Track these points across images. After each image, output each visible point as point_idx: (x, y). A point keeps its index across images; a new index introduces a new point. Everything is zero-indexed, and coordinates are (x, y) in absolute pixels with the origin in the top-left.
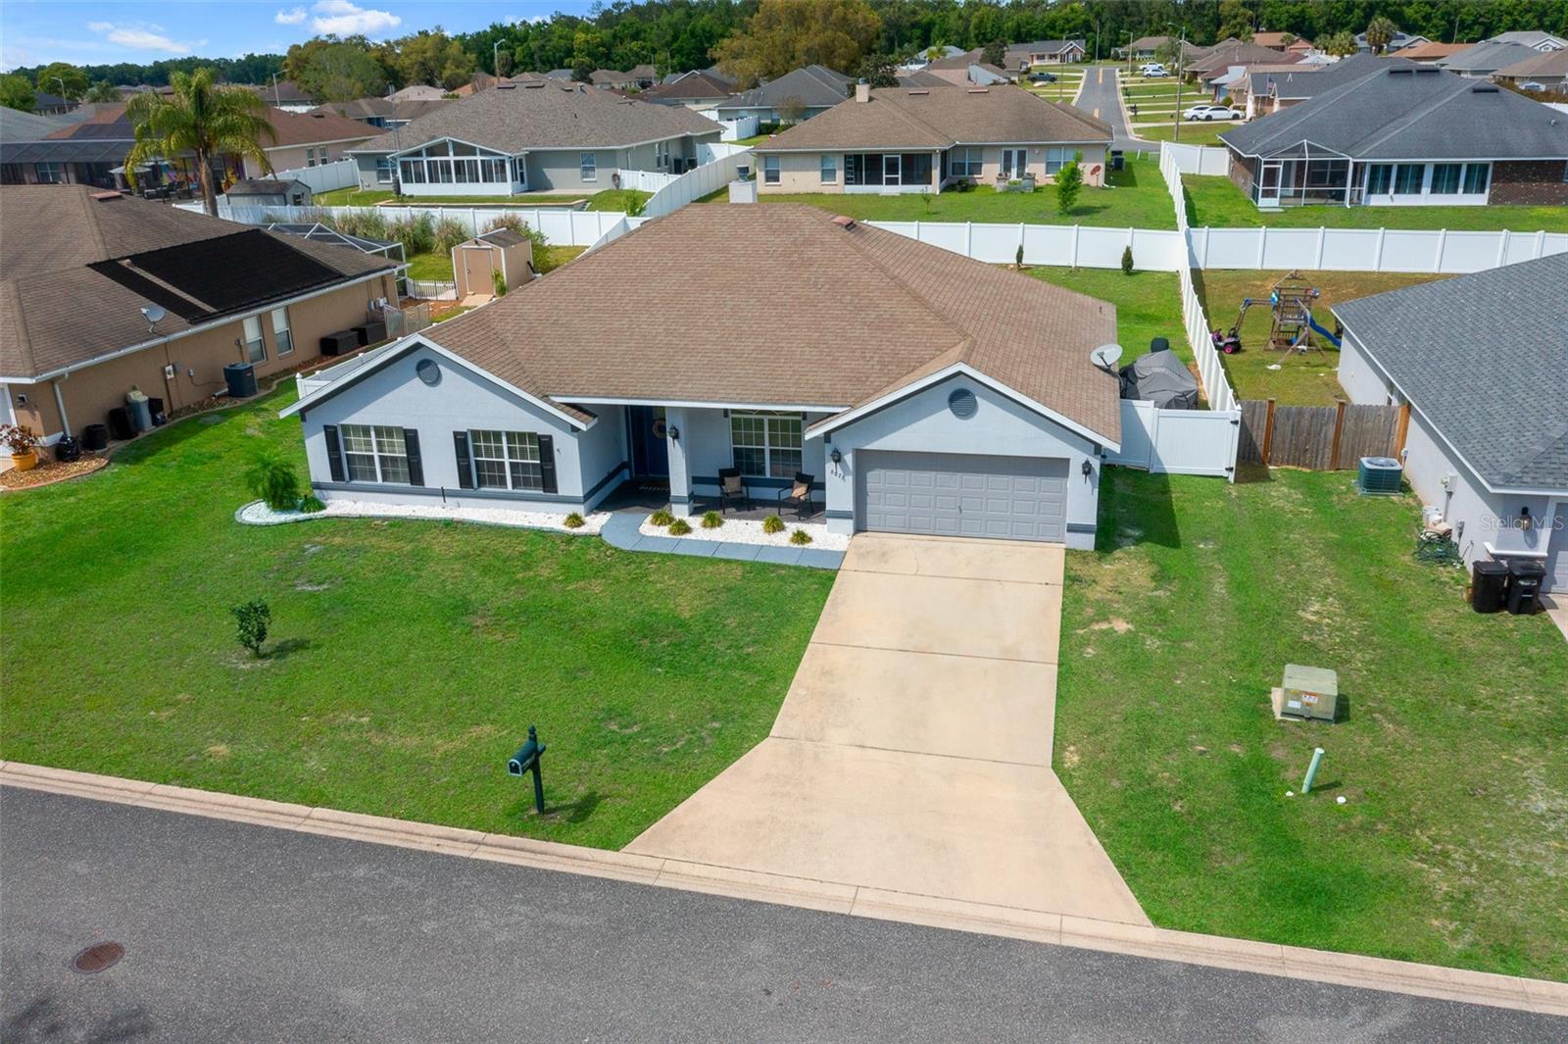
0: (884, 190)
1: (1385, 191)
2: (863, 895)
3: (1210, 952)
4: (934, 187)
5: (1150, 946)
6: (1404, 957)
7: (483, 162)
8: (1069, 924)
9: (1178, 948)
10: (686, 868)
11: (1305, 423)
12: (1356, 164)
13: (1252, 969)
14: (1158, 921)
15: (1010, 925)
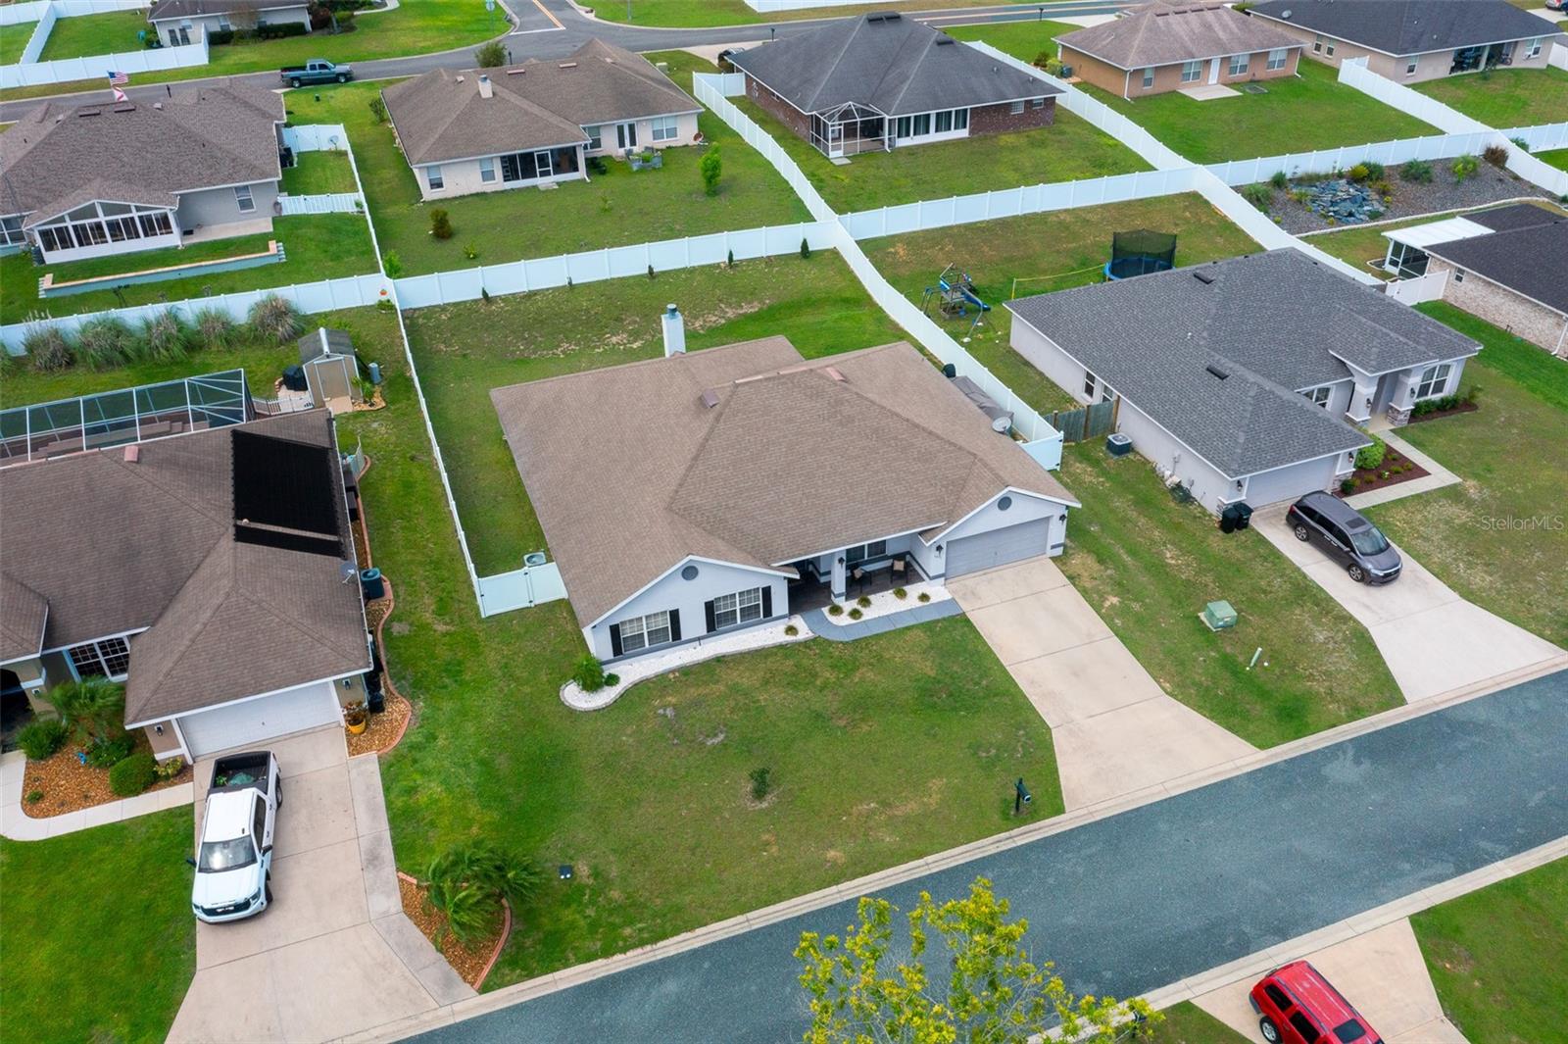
0: (540, 181)
1: (908, 135)
3: (1285, 753)
4: (582, 173)
5: (1263, 760)
6: (1334, 726)
7: (140, 217)
9: (1276, 755)
11: (1072, 419)
12: (890, 120)
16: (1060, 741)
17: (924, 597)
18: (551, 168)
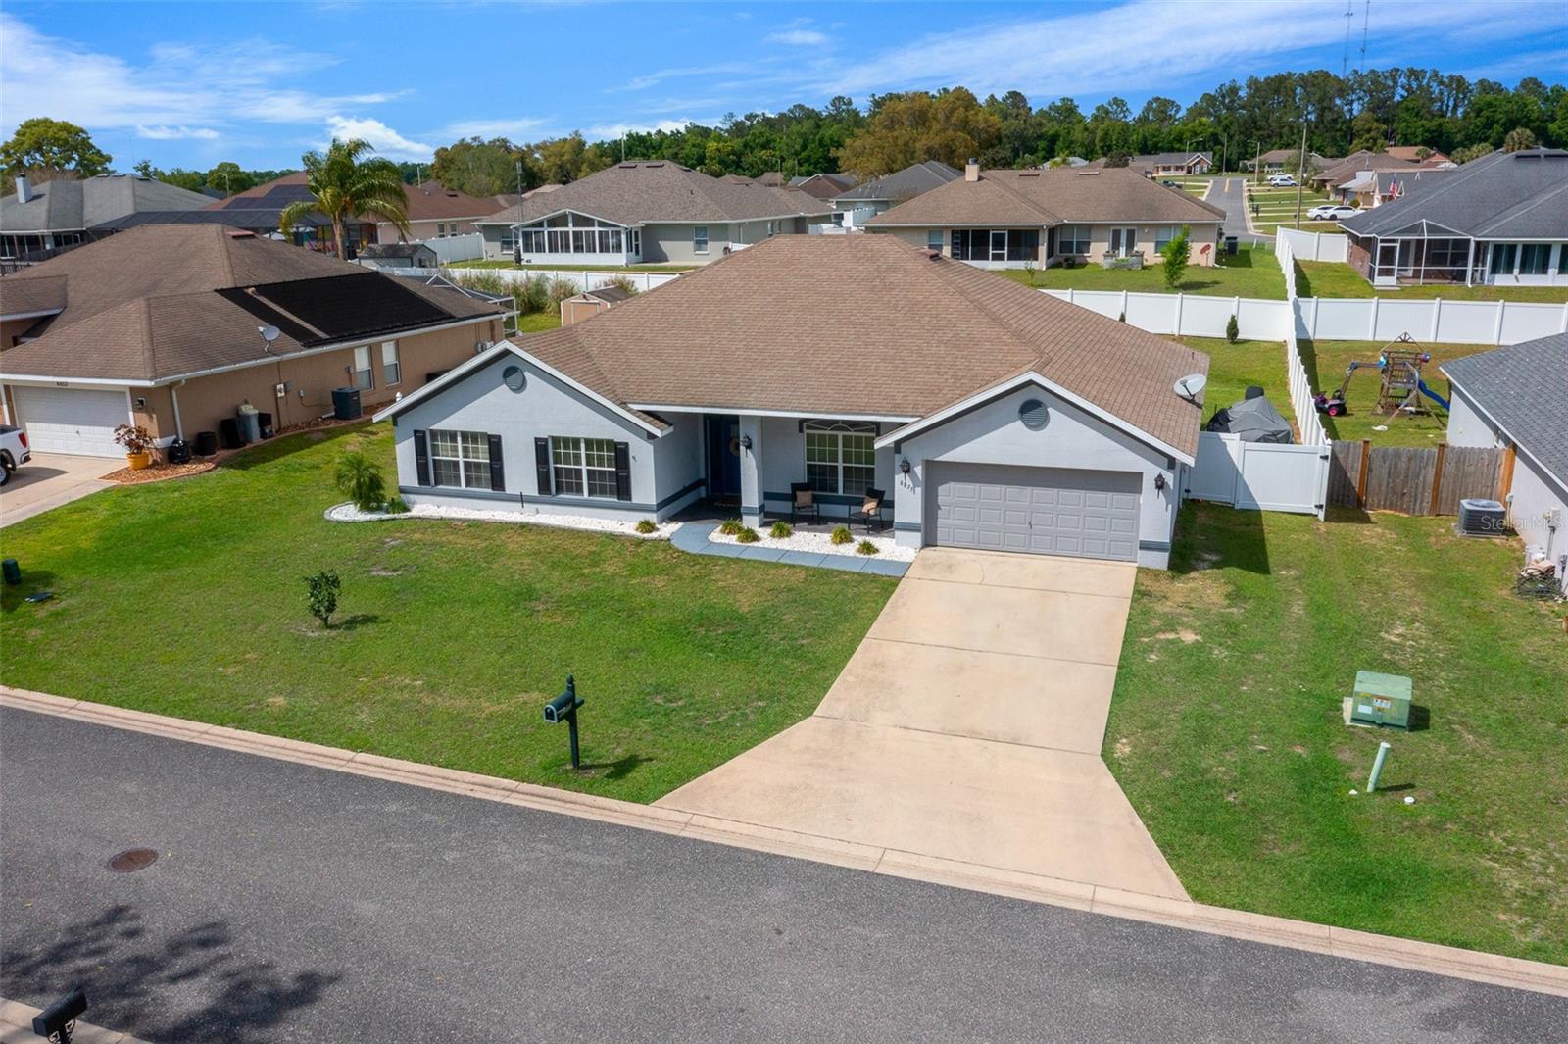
0: (990, 265)
1: (1509, 271)
2: (889, 856)
3: (1250, 928)
4: (1040, 263)
5: (1187, 919)
6: (1464, 945)
7: (600, 232)
8: (1102, 894)
9: (1215, 923)
10: (713, 823)
11: (1403, 465)
12: (1478, 244)
13: (1295, 946)
14: (1197, 897)
15: (1039, 891)
16: (801, 733)
17: (868, 548)
18: (1006, 252)
